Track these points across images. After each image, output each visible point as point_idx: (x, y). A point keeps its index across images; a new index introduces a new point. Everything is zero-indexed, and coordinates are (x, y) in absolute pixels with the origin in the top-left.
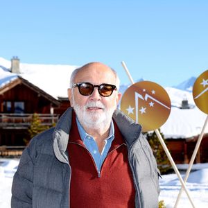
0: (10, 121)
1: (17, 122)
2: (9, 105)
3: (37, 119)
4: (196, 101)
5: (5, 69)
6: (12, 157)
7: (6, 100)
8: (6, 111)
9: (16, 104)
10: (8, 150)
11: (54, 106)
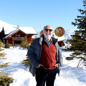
0: (17, 39)
1: (19, 39)
2: (17, 35)
3: (23, 38)
4: (56, 34)
5: (16, 28)
6: (18, 46)
7: (17, 34)
8: (16, 37)
9: (18, 35)
10: (17, 45)
11: (26, 35)
